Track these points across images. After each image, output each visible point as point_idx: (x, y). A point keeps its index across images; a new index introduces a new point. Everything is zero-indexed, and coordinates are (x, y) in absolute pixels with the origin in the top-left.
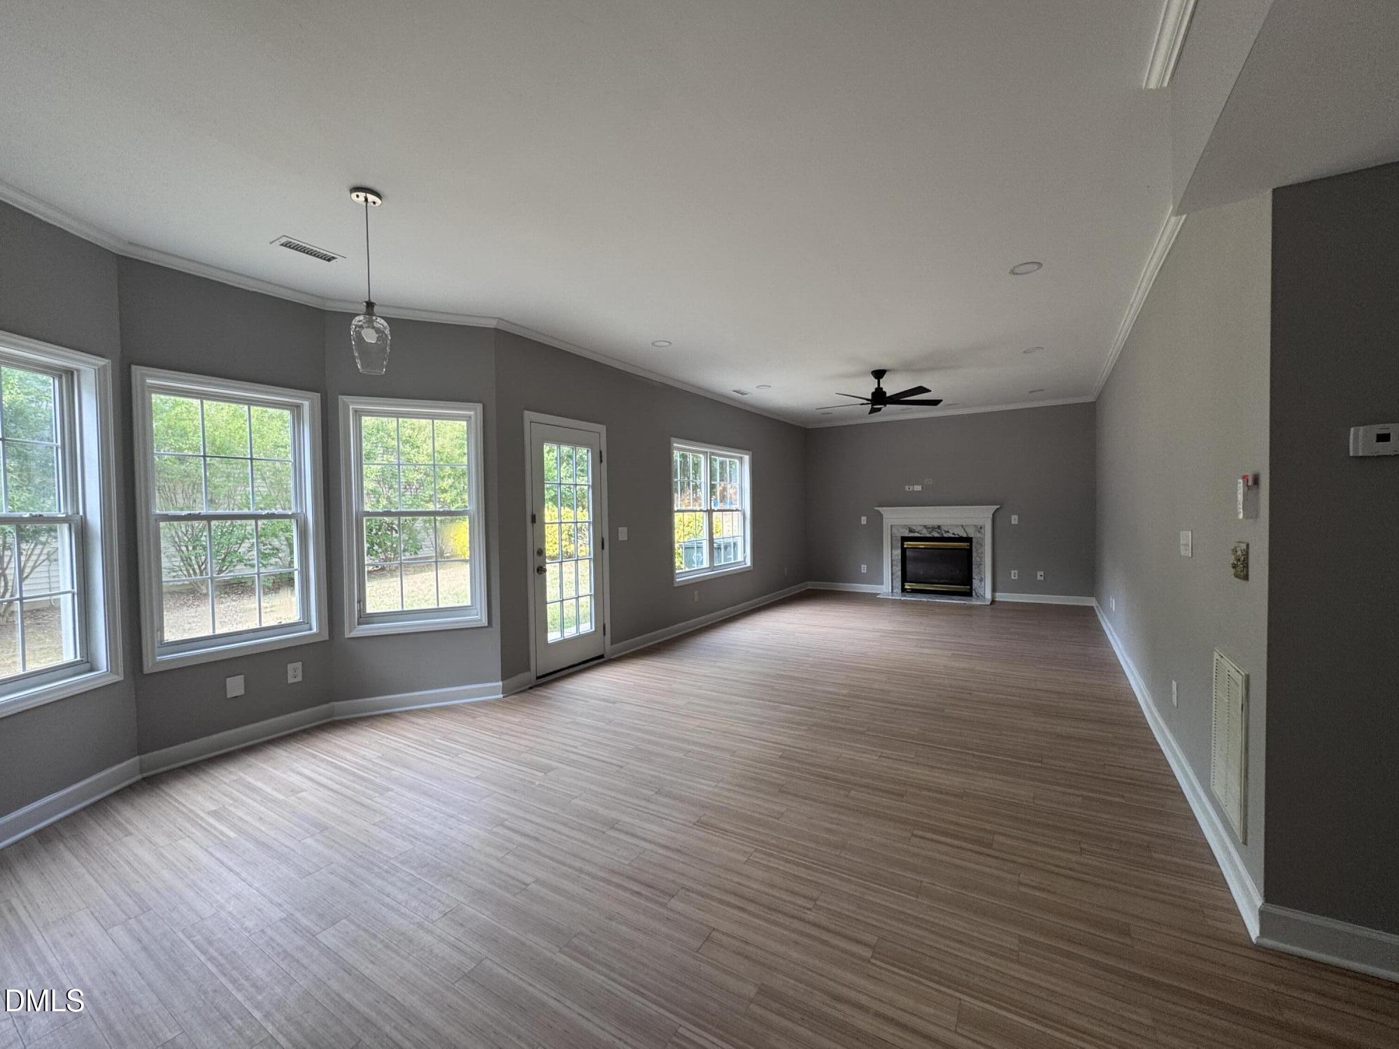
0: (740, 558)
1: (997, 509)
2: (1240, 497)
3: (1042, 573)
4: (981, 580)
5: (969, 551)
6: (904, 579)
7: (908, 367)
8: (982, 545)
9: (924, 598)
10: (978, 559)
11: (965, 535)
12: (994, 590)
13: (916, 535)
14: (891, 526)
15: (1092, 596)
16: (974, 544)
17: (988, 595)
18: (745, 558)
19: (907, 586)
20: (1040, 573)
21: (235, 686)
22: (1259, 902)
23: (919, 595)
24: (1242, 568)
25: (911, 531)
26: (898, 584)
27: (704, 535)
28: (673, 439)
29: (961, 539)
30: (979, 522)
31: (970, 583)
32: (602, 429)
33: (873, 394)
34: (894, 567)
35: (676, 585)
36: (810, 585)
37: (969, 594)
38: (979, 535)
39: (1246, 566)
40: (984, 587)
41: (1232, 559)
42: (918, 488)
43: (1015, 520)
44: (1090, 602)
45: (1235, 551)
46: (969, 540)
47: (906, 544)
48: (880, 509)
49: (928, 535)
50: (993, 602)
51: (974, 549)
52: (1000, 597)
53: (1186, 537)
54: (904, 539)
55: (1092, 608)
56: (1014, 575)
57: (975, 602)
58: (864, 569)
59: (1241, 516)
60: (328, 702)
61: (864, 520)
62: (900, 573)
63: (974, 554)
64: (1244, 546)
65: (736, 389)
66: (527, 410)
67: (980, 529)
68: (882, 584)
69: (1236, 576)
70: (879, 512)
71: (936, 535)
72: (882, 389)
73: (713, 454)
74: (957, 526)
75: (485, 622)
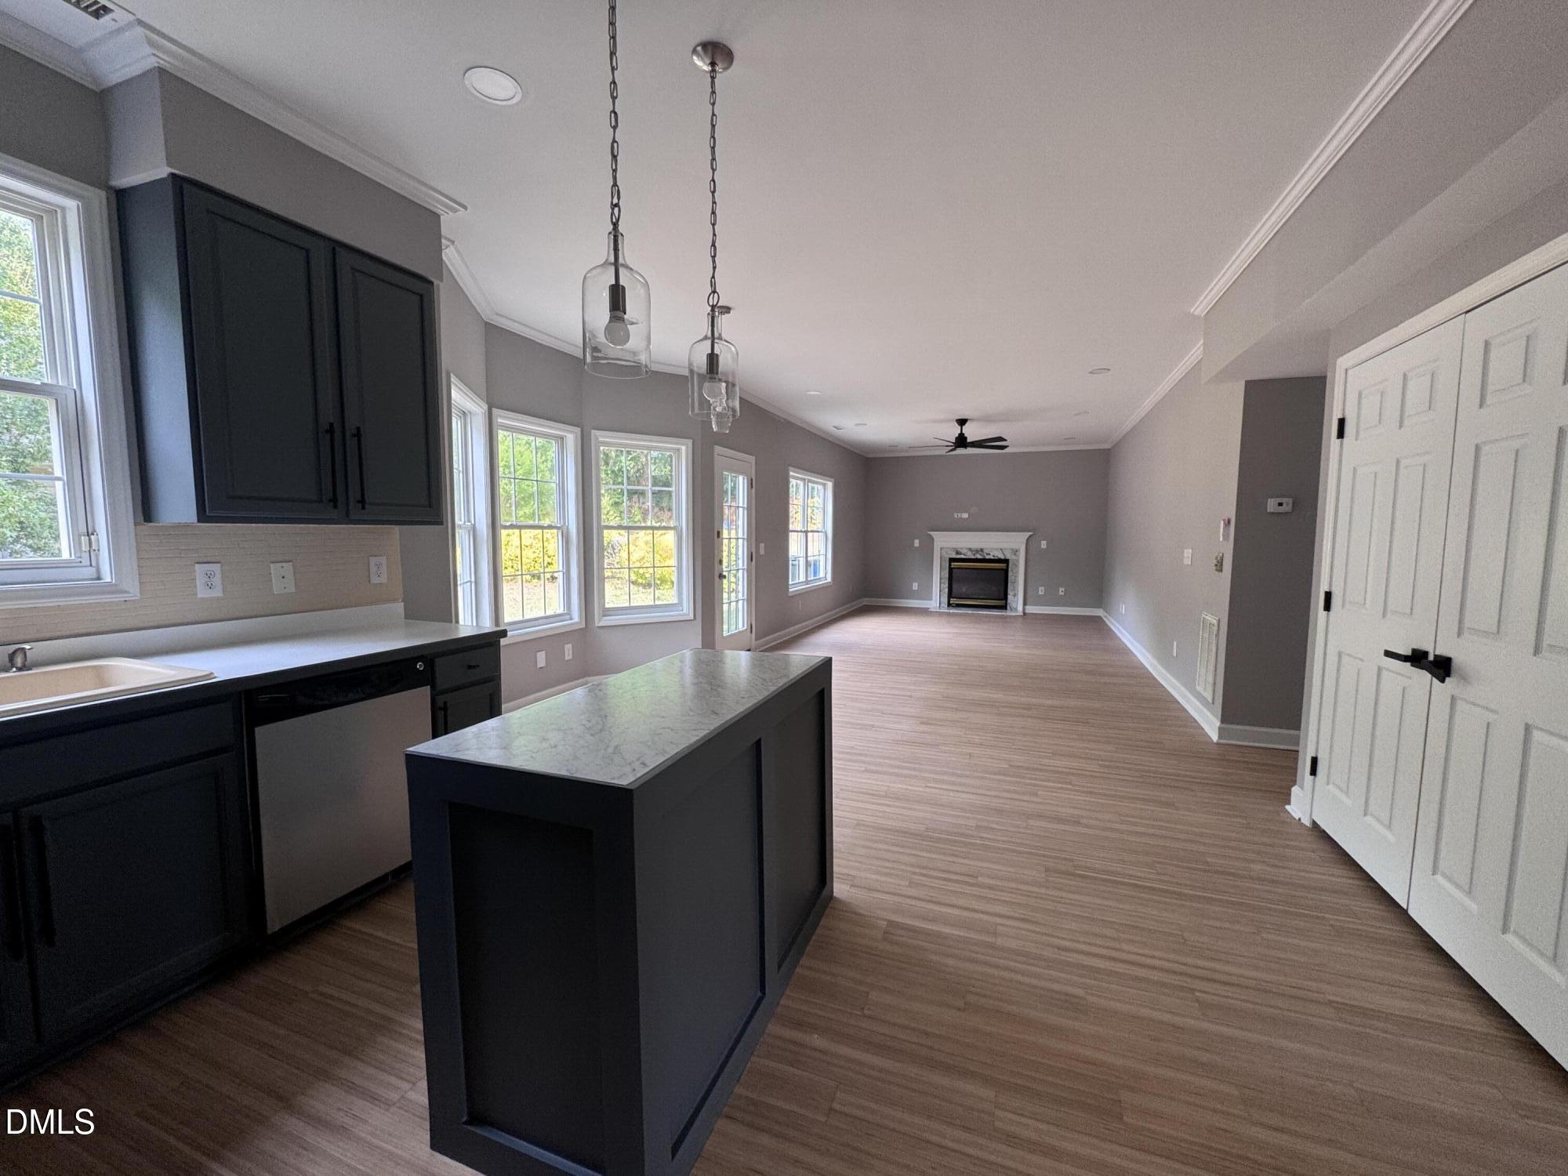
0: (822, 575)
1: (1030, 536)
2: (1222, 530)
3: (1063, 589)
4: (1015, 595)
5: (1006, 571)
6: (950, 596)
7: (987, 419)
8: (1016, 566)
9: (969, 611)
10: (1013, 578)
11: (1003, 557)
12: (1025, 604)
13: (962, 556)
14: (941, 549)
15: (1101, 608)
16: (1010, 565)
17: (1020, 608)
18: (826, 574)
19: (953, 601)
20: (1061, 589)
21: (541, 659)
22: (1218, 723)
23: (964, 609)
24: (1219, 566)
25: (958, 553)
26: (945, 600)
27: (803, 554)
28: (790, 468)
29: (999, 561)
30: (1015, 547)
31: (1006, 598)
32: (752, 459)
33: (957, 438)
34: (942, 585)
35: (790, 595)
36: (865, 601)
37: (1004, 607)
38: (1014, 557)
39: (1222, 565)
40: (1016, 600)
41: (1215, 562)
42: (965, 516)
43: (1044, 544)
44: (1099, 612)
45: (1217, 558)
46: (1006, 561)
47: (954, 564)
48: (932, 533)
49: (973, 557)
50: (1025, 614)
51: (1010, 569)
52: (1030, 609)
53: (1188, 553)
54: (952, 560)
55: (1099, 617)
56: (1041, 591)
57: (1008, 613)
58: (915, 586)
59: (1221, 539)
60: (584, 677)
61: (917, 543)
62: (947, 590)
63: (1010, 574)
64: (1221, 555)
65: (835, 425)
66: (718, 445)
67: (1015, 552)
68: (931, 599)
69: (1216, 570)
70: (931, 536)
71: (979, 557)
72: (964, 434)
73: (809, 481)
74: (997, 549)
75: (691, 616)
